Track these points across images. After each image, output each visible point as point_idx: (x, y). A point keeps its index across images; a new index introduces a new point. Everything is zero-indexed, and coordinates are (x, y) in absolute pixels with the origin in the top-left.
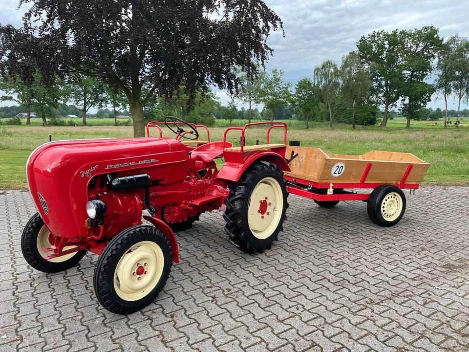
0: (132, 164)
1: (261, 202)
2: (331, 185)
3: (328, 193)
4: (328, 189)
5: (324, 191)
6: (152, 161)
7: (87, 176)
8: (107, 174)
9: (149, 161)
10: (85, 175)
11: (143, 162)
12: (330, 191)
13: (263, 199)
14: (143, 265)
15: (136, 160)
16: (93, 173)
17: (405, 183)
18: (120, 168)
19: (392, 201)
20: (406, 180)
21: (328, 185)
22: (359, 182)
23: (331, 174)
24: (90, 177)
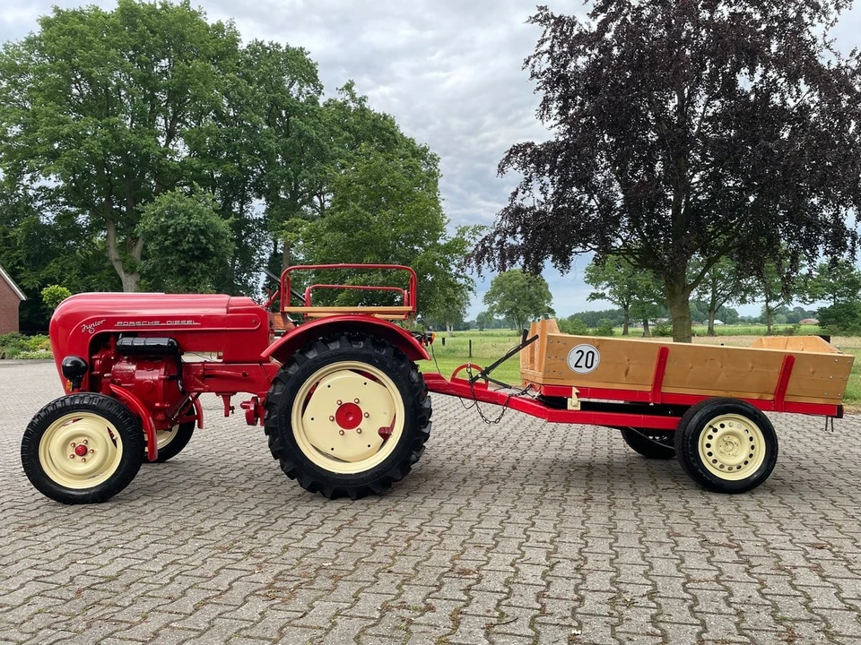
0: (157, 323)
2: (575, 390)
3: (570, 407)
4: (569, 400)
6: (189, 322)
7: (89, 331)
8: (119, 333)
9: (183, 323)
10: (87, 330)
11: (174, 323)
15: (163, 319)
16: (97, 328)
18: (136, 327)
20: (787, 392)
21: (568, 391)
22: (649, 389)
23: (568, 367)
24: (93, 333)
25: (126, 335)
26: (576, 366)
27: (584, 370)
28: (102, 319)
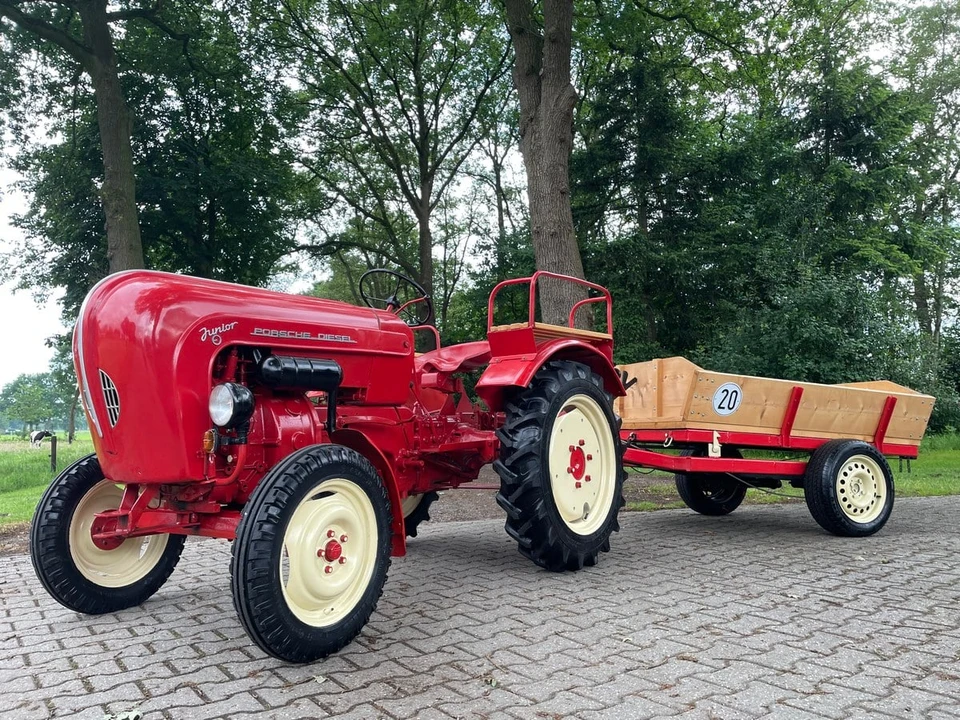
0: (305, 336)
1: (572, 449)
2: (716, 435)
3: (711, 454)
4: (710, 445)
5: (701, 448)
6: (345, 338)
7: (213, 341)
8: (252, 348)
9: (337, 337)
10: (209, 338)
11: (327, 337)
12: (715, 450)
13: (576, 445)
14: (338, 540)
16: (225, 336)
17: (885, 440)
18: (280, 340)
19: (859, 476)
20: (886, 434)
21: (709, 434)
22: (776, 432)
23: (712, 408)
24: (219, 343)
25: (266, 352)
26: (720, 407)
27: (726, 412)
28: (228, 320)
